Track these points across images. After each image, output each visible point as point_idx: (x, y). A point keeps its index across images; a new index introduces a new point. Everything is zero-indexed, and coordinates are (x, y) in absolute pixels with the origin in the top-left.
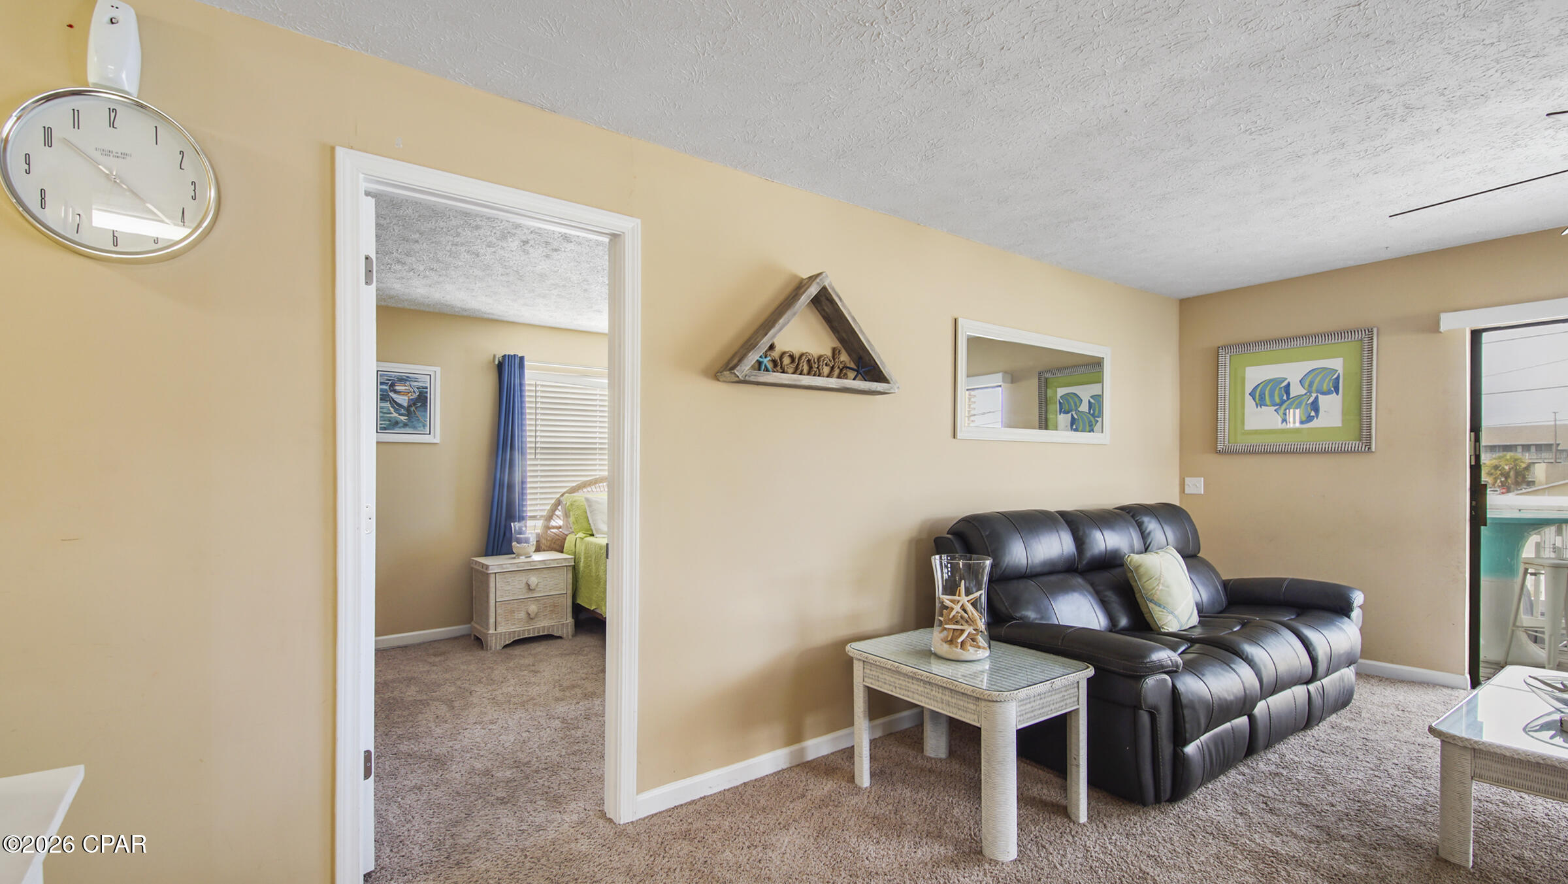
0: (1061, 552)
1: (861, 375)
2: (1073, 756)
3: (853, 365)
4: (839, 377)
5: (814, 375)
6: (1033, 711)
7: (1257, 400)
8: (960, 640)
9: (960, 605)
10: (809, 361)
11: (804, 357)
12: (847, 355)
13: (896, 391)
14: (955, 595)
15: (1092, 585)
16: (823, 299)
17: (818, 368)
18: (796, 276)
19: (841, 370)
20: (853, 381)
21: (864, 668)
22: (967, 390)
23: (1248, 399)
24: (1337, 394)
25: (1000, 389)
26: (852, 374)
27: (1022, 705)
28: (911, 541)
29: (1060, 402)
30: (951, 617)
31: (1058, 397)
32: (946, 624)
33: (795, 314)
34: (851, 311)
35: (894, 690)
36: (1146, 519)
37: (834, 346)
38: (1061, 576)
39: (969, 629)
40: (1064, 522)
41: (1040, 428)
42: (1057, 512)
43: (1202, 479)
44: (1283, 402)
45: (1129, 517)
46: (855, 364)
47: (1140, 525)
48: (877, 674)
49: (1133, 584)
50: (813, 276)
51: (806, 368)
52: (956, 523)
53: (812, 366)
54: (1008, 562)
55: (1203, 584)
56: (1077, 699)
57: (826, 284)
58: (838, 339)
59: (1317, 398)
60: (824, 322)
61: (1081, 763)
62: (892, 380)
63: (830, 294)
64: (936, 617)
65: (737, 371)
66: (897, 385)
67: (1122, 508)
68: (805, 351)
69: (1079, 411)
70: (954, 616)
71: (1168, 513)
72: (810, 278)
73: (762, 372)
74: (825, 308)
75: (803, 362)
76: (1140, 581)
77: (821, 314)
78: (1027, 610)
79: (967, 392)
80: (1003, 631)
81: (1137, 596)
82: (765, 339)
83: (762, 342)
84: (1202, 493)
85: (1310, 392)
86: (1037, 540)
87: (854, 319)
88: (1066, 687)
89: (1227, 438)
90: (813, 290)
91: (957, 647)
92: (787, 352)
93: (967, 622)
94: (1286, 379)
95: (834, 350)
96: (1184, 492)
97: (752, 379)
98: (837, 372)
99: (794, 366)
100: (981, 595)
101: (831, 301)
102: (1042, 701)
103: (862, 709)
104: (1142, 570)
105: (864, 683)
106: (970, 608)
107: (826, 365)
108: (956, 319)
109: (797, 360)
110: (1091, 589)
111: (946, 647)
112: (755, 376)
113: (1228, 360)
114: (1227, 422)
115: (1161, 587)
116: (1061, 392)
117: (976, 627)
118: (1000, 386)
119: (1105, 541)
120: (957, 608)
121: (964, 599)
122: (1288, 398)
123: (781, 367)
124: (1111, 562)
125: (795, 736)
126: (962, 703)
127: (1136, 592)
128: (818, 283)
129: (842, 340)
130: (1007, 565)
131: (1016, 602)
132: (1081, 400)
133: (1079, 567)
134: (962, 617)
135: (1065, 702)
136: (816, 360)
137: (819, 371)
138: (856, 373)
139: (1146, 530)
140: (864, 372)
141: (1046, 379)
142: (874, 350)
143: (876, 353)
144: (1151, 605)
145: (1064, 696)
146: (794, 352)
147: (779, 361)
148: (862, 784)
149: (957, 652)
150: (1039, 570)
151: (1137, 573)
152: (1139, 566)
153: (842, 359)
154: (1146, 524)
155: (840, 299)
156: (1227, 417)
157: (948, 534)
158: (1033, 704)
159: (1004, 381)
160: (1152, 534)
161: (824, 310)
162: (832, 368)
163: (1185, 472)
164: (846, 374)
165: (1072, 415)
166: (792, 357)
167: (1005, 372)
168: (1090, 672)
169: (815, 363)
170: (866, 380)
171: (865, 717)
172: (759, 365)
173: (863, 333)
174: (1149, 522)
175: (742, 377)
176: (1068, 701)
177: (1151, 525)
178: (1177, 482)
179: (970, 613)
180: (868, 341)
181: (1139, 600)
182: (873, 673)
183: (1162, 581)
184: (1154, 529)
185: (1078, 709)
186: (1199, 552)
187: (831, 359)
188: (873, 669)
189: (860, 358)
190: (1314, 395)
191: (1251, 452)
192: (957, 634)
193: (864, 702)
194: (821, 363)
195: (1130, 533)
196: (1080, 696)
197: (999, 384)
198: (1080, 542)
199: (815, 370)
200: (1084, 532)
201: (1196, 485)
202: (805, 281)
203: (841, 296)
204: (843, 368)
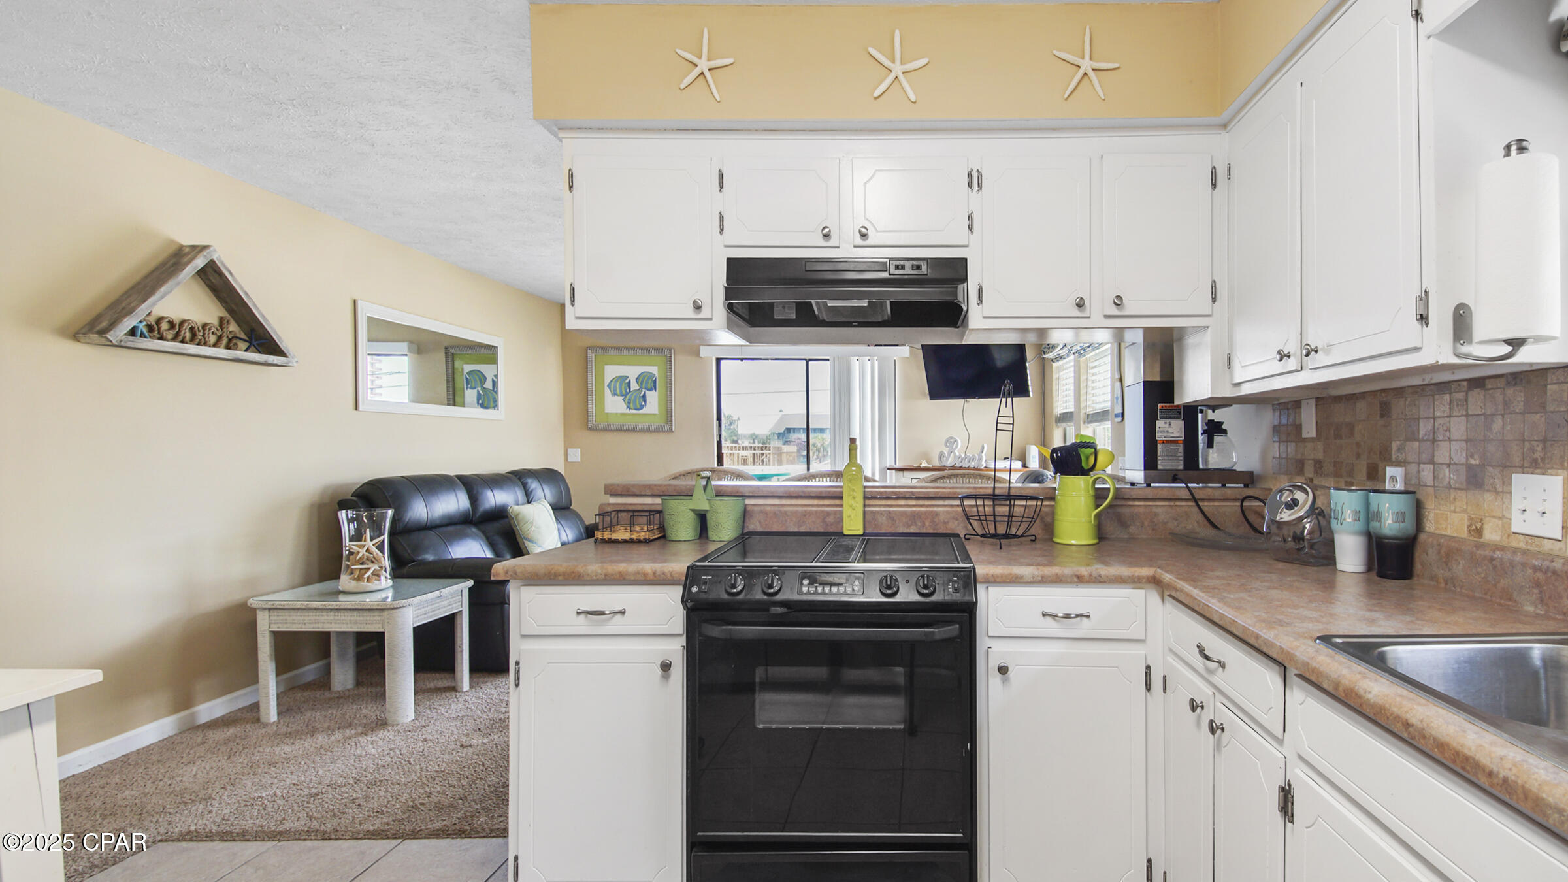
0: (457, 506)
1: (255, 347)
2: (459, 645)
3: (243, 336)
4: (228, 347)
5: (198, 344)
6: (425, 614)
7: (612, 389)
8: (366, 576)
9: (365, 548)
10: (192, 329)
11: (186, 325)
12: (236, 326)
13: (295, 364)
14: (361, 541)
15: (484, 532)
16: (209, 270)
17: (203, 336)
18: (173, 242)
19: (230, 340)
20: (245, 353)
21: (269, 616)
22: (369, 354)
23: (607, 390)
24: (655, 390)
25: (406, 358)
26: (243, 345)
27: (417, 610)
28: (312, 505)
29: (467, 378)
30: (358, 558)
31: (465, 374)
32: (353, 565)
33: (178, 284)
34: (243, 285)
35: (303, 626)
36: (529, 481)
37: (222, 315)
38: (458, 527)
39: (375, 567)
40: (460, 483)
41: (448, 405)
42: (455, 476)
43: (579, 450)
44: (627, 394)
45: (516, 479)
46: (245, 334)
47: (524, 485)
48: (285, 618)
49: (515, 528)
50: (198, 246)
51: (188, 335)
52: (361, 486)
53: (196, 335)
54: (411, 517)
55: (570, 528)
56: (460, 603)
57: (215, 258)
58: (226, 310)
59: (645, 393)
60: (209, 291)
61: (464, 648)
62: (290, 354)
63: (220, 269)
64: (343, 562)
65: (110, 335)
66: (296, 359)
67: (512, 473)
68: (187, 318)
69: (484, 388)
70: (360, 558)
71: (549, 476)
72: (193, 247)
73: (138, 337)
74: (211, 278)
75: (185, 329)
76: (519, 525)
77: (205, 283)
78: (427, 553)
79: (369, 357)
80: (405, 570)
81: (518, 536)
82: (144, 306)
83: (140, 308)
84: (580, 460)
85: (641, 388)
86: (436, 497)
87: (247, 294)
88: (452, 595)
89: (594, 418)
90: (200, 262)
91: (363, 581)
92: (166, 318)
93: (373, 562)
94: (628, 377)
95: (221, 320)
96: (567, 460)
97: (129, 344)
98: (225, 341)
99: (173, 332)
100: (384, 539)
101: (220, 274)
102: (433, 606)
103: (268, 653)
104: (520, 516)
105: (271, 630)
106: (374, 549)
107: (213, 333)
108: (355, 301)
109: (177, 327)
110: (484, 537)
111: (354, 583)
112: (133, 342)
113: (594, 358)
114: (594, 406)
115: (533, 528)
116: (468, 368)
117: (380, 565)
118: (406, 355)
119: (495, 498)
120: (363, 551)
121: (369, 544)
122: (630, 391)
123: (159, 332)
124: (500, 514)
125: (183, 702)
126: (368, 618)
127: (516, 533)
128: (205, 256)
129: (230, 311)
130: (409, 520)
131: (418, 548)
132: (485, 378)
133: (474, 519)
134: (368, 559)
135: (451, 607)
136: (200, 328)
137: (205, 339)
138: (248, 344)
139: (529, 488)
140: (258, 344)
141: (453, 354)
142: (269, 325)
143: (271, 328)
144: (526, 542)
145: (450, 602)
146: (173, 317)
147: (155, 326)
148: (269, 720)
149: (364, 585)
150: (438, 522)
151: (517, 520)
152: (518, 514)
153: (231, 329)
154: (529, 484)
155: (231, 274)
156: (594, 402)
157: (352, 496)
158: (426, 609)
159: (410, 350)
160: (533, 493)
161: (210, 280)
162: (220, 338)
163: (568, 444)
164: (236, 344)
165: (478, 391)
166: (172, 324)
167: (411, 342)
168: (471, 583)
169: (199, 331)
170: (260, 353)
171: (271, 659)
172: (133, 332)
173: (257, 308)
174: (532, 483)
175: (116, 341)
176: (454, 605)
177: (533, 485)
178: (562, 452)
179: (375, 554)
180: (263, 316)
181: (519, 540)
182: (281, 618)
183: (534, 524)
184: (536, 488)
185: (461, 611)
186: (571, 505)
187: (219, 328)
188: (280, 614)
189: (253, 330)
190: (644, 390)
191: (610, 429)
192: (363, 572)
193: (271, 647)
194: (207, 332)
195: (516, 492)
196: (463, 602)
197: (405, 353)
198: (474, 499)
199: (200, 337)
200: (478, 492)
201: (575, 455)
202: (187, 250)
203: (232, 271)
204: (233, 338)
